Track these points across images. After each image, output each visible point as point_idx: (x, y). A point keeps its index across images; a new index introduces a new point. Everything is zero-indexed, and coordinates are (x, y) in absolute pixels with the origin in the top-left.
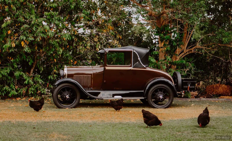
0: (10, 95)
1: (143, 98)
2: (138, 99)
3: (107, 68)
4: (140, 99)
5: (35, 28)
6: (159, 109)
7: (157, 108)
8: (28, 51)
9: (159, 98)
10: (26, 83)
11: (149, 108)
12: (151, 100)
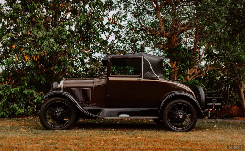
0: (17, 113)
1: (157, 118)
2: (151, 119)
3: (111, 79)
4: (153, 119)
5: (40, 42)
6: (179, 132)
7: (175, 131)
8: (31, 65)
9: (179, 118)
10: (36, 101)
11: (165, 131)
12: (168, 121)
